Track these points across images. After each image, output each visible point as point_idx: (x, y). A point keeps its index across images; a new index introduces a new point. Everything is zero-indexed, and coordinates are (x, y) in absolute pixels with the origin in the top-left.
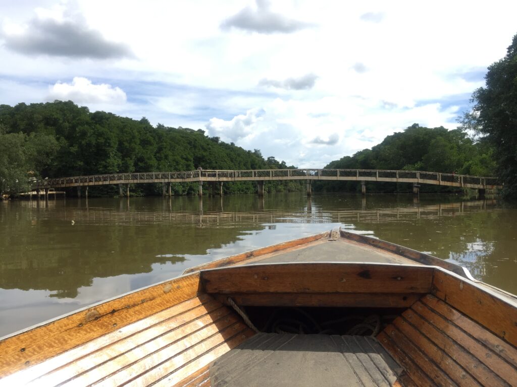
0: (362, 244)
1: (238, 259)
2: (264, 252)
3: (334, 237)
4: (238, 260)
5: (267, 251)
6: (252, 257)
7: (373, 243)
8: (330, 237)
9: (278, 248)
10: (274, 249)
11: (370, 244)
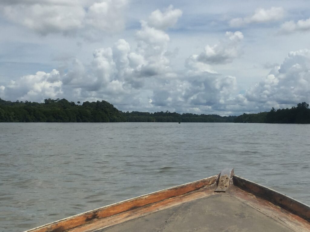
0: (264, 201)
1: (71, 224)
2: (116, 211)
3: (222, 185)
4: (72, 226)
5: (121, 209)
6: (95, 220)
7: (280, 202)
8: (217, 184)
9: (139, 204)
10: (131, 205)
11: (276, 203)
